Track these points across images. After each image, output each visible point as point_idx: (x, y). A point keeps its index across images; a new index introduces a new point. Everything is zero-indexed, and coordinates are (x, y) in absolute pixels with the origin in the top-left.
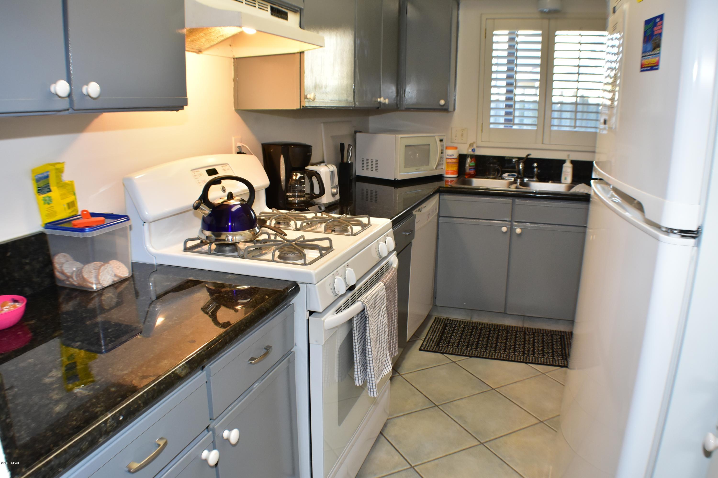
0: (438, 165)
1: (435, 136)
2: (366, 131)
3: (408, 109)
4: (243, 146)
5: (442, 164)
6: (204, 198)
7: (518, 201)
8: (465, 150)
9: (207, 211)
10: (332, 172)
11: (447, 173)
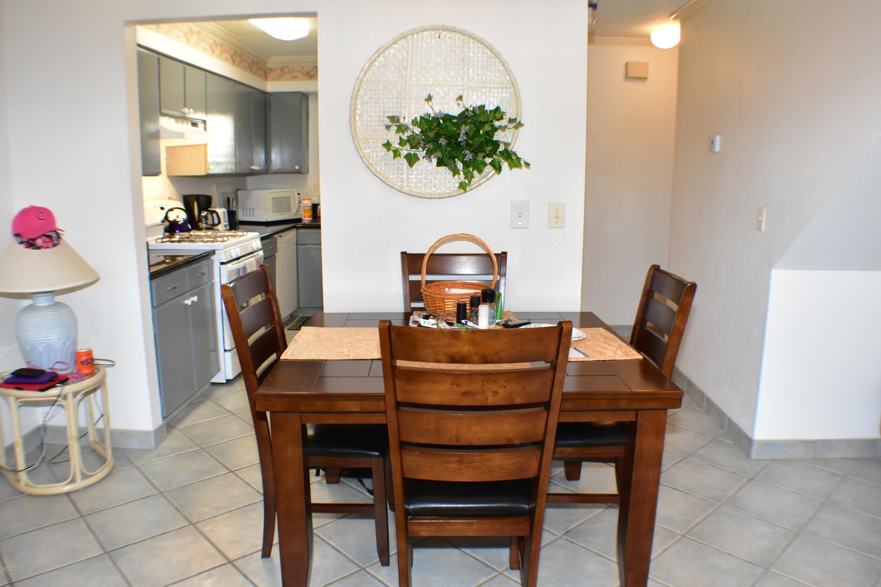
0: (297, 211)
1: (293, 191)
2: (245, 189)
3: (275, 173)
4: (172, 197)
5: (301, 211)
6: (166, 218)
8: (316, 201)
9: (167, 224)
10: (224, 212)
11: (305, 217)
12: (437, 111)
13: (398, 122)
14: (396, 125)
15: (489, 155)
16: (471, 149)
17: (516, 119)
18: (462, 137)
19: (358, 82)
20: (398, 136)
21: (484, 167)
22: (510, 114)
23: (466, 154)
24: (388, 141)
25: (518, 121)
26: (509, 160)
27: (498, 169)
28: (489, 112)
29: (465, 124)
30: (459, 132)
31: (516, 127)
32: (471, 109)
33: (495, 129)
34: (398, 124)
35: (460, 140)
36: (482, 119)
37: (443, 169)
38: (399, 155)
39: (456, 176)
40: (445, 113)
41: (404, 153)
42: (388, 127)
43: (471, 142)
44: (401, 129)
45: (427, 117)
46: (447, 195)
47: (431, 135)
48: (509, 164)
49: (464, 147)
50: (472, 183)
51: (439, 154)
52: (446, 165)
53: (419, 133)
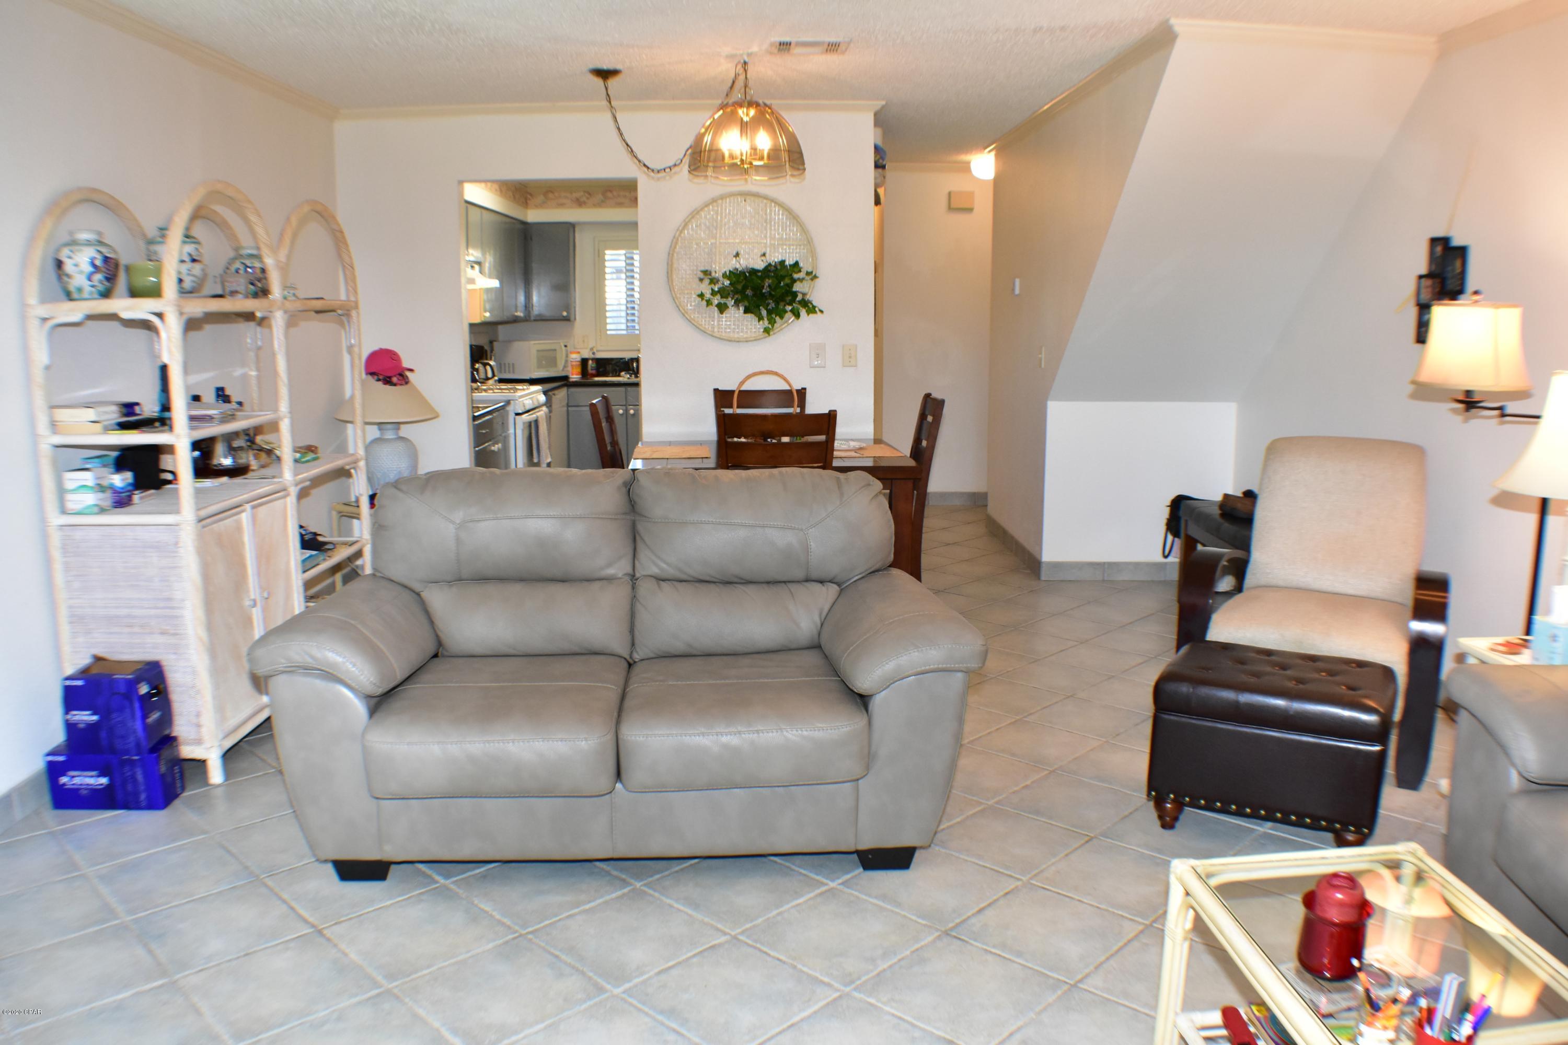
0: (565, 367)
1: (560, 343)
3: (536, 320)
5: (568, 366)
7: (629, 389)
8: (586, 354)
11: (572, 374)
12: (744, 266)
13: (710, 274)
14: (708, 278)
15: (790, 304)
16: (774, 299)
17: (812, 272)
18: (766, 289)
19: (675, 240)
20: (710, 287)
21: (785, 314)
22: (805, 266)
23: (770, 304)
24: (702, 292)
25: (814, 274)
26: (807, 308)
27: (797, 316)
28: (789, 267)
29: (768, 277)
30: (763, 284)
31: (812, 279)
32: (773, 264)
33: (794, 281)
34: (710, 277)
35: (764, 291)
36: (783, 273)
37: (749, 316)
38: (712, 304)
39: (761, 322)
40: (750, 267)
41: (716, 302)
42: (701, 280)
43: (773, 293)
44: (713, 281)
45: (736, 271)
46: (753, 339)
47: (740, 287)
48: (807, 311)
49: (768, 297)
50: (775, 327)
51: (746, 303)
52: (752, 313)
53: (728, 285)
